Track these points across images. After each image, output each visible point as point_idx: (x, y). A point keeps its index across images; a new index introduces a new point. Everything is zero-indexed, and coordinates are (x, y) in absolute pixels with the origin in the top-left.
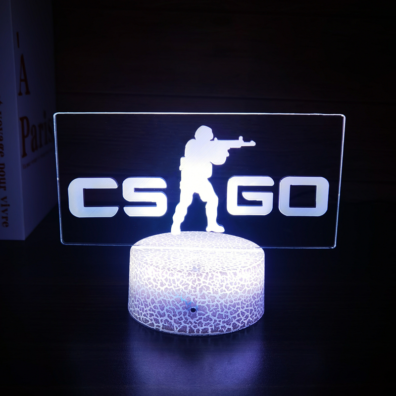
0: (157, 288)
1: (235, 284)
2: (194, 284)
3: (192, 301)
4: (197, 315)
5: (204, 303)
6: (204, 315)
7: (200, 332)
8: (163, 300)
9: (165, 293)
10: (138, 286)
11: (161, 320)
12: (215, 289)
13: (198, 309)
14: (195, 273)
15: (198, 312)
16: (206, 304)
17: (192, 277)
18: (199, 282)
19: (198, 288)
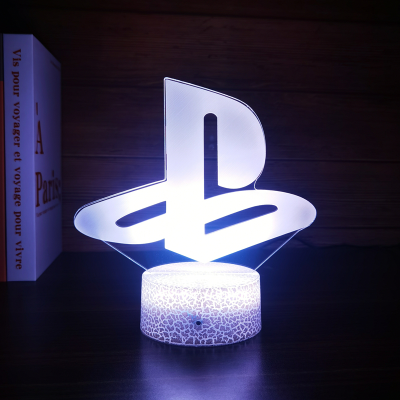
0: (167, 304)
1: (235, 299)
2: (199, 299)
3: (197, 315)
4: (202, 327)
5: (208, 316)
6: (208, 327)
7: (205, 343)
8: (171, 315)
9: (173, 309)
10: (150, 305)
11: (171, 334)
12: (218, 304)
13: (203, 322)
14: (200, 289)
15: (203, 324)
16: (210, 317)
18: (203, 297)
19: (202, 303)
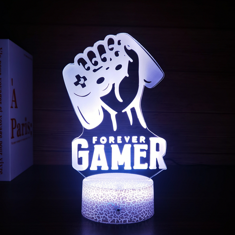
0: (99, 199)
1: (140, 196)
2: (119, 196)
3: (118, 205)
4: (121, 213)
5: (124, 206)
6: (124, 213)
7: (122, 222)
8: (102, 205)
9: (103, 202)
10: (88, 199)
11: (101, 217)
12: (130, 198)
13: (122, 210)
14: (119, 190)
15: (121, 211)
16: (125, 206)
17: (118, 192)
18: (121, 195)
19: (121, 198)
